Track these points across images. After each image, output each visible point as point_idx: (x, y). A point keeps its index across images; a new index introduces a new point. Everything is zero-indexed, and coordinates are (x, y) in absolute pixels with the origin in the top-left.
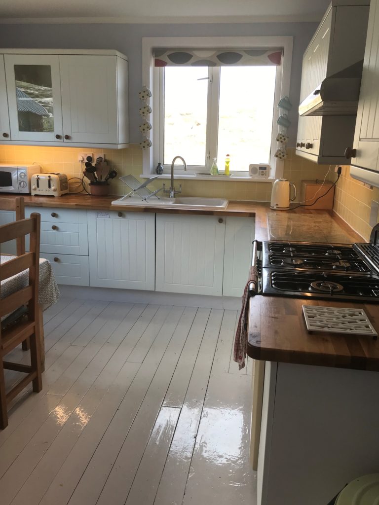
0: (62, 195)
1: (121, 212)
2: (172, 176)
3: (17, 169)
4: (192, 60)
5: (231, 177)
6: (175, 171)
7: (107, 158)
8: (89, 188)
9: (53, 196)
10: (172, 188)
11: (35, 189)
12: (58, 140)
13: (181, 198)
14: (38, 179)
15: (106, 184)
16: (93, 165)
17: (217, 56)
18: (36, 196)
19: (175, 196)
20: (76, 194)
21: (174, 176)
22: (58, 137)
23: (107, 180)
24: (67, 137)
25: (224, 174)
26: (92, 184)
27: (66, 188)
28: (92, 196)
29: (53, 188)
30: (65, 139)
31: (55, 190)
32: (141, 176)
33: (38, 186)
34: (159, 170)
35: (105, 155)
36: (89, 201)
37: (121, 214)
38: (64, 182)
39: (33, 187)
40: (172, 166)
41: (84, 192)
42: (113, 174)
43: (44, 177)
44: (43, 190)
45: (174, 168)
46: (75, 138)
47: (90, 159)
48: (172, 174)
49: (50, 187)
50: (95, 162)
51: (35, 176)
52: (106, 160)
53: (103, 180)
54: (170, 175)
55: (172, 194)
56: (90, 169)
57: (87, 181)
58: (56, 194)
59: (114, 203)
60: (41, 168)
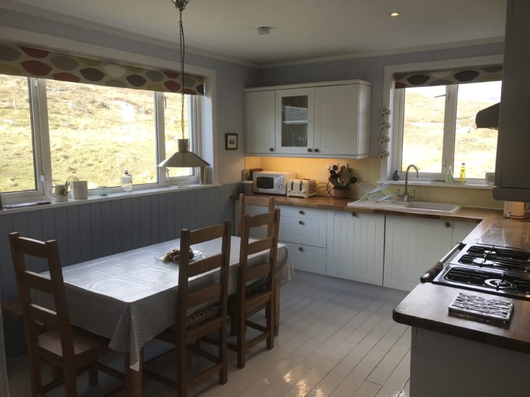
0: (310, 197)
1: (355, 213)
2: (406, 182)
3: (278, 175)
4: (429, 81)
5: (466, 184)
6: (409, 178)
7: (350, 167)
8: (333, 192)
9: (302, 197)
10: (406, 193)
11: (290, 191)
12: (310, 153)
13: (414, 203)
14: (292, 184)
15: (347, 188)
16: (337, 172)
17: (454, 76)
18: (290, 196)
19: (408, 201)
20: (322, 196)
21: (408, 182)
22: (310, 150)
23: (348, 184)
24: (317, 150)
25: (458, 181)
26: (335, 188)
27: (315, 191)
28: (336, 198)
29: (303, 191)
30: (315, 153)
31: (304, 193)
32: (378, 182)
33: (292, 189)
34: (395, 176)
35: (348, 164)
36: (332, 203)
37: (354, 214)
38: (313, 186)
39: (289, 190)
40: (407, 173)
41: (329, 195)
42: (354, 180)
43: (297, 182)
44: (296, 192)
45: (409, 175)
46: (323, 151)
47: (335, 167)
48: (406, 180)
49: (301, 190)
50: (339, 170)
51: (291, 181)
52: (348, 168)
53: (345, 185)
54: (404, 182)
55: (406, 198)
56: (334, 175)
57: (332, 186)
58: (305, 196)
59: (350, 204)
60: (297, 175)
